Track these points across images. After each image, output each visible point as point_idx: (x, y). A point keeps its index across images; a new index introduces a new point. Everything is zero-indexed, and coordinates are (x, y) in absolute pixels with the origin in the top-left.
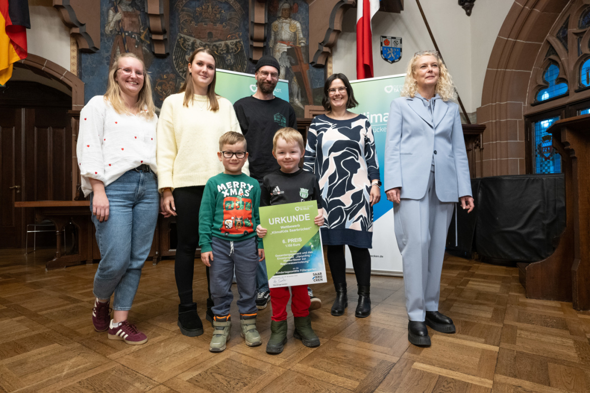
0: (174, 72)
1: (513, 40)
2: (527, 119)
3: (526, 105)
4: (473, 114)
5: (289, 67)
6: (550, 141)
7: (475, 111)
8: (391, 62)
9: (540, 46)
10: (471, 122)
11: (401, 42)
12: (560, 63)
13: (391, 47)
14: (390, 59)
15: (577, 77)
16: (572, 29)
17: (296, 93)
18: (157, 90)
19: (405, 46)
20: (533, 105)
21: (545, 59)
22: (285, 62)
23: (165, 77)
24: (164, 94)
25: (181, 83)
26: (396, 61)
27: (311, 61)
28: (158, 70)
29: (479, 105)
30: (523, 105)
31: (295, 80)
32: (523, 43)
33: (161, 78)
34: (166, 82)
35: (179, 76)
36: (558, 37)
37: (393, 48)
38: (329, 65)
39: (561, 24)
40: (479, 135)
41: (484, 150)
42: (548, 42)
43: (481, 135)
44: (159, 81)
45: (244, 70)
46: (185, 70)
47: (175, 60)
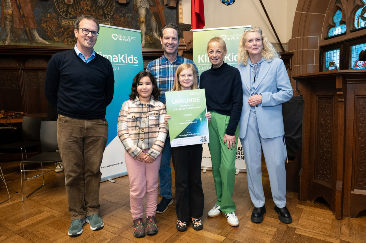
0: (56, 12)
2: (321, 49)
3: (321, 39)
4: (286, 44)
5: (148, 8)
6: (333, 66)
7: (288, 41)
8: (227, 4)
10: (285, 49)
12: (342, 9)
14: (226, 2)
15: (352, 21)
17: (155, 29)
18: (43, 26)
20: (325, 39)
21: (334, 6)
22: (145, 4)
23: (49, 16)
24: (49, 29)
25: (62, 21)
26: (230, 3)
27: (165, 3)
28: (42, 10)
29: (290, 38)
30: (319, 39)
31: (154, 19)
33: (46, 17)
34: (50, 20)
35: (61, 15)
38: (180, 7)
40: (289, 60)
41: (292, 71)
43: (290, 60)
44: (44, 19)
45: (113, 11)
46: (65, 10)
47: (56, 2)
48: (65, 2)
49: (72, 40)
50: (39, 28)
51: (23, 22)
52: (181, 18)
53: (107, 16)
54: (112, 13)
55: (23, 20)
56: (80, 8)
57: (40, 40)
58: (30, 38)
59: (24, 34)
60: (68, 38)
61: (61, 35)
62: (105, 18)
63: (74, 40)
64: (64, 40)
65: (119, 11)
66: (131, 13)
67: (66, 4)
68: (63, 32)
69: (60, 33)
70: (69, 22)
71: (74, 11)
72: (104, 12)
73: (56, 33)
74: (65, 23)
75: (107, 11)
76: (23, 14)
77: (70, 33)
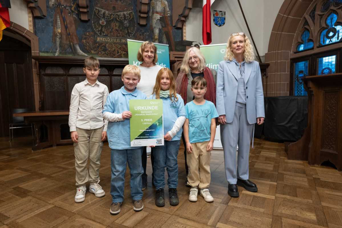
0: (93, 31)
1: (286, 16)
2: (291, 61)
3: (292, 53)
4: (263, 56)
5: (161, 28)
6: (302, 74)
8: (219, 26)
9: (300, 20)
10: (262, 61)
11: (225, 14)
12: (310, 30)
13: (219, 17)
14: (218, 24)
15: (318, 39)
16: (318, 12)
18: (83, 42)
19: (227, 17)
20: (295, 53)
21: (303, 27)
22: (159, 25)
23: (88, 34)
24: (88, 44)
25: (98, 38)
26: (222, 25)
27: (174, 25)
28: (83, 29)
29: (267, 52)
30: (290, 53)
31: (165, 36)
32: (291, 18)
33: (86, 35)
34: (88, 37)
35: (96, 34)
36: (310, 16)
37: (220, 18)
38: (184, 27)
39: (312, 8)
40: (266, 69)
41: (268, 78)
42: (305, 18)
44: (84, 36)
45: (135, 30)
46: (100, 30)
47: (93, 23)
48: (100, 24)
50: (81, 43)
51: (69, 38)
52: (185, 36)
53: (130, 34)
54: (134, 32)
55: (69, 37)
56: (111, 28)
57: (81, 53)
58: (74, 51)
59: (69, 48)
60: (102, 51)
61: (96, 49)
62: (129, 36)
64: (98, 53)
65: (139, 31)
66: (148, 32)
67: (101, 25)
68: (98, 47)
69: (95, 47)
70: (102, 39)
71: (106, 31)
72: (128, 31)
73: (93, 47)
74: (100, 40)
75: (131, 31)
76: (69, 33)
77: (103, 47)
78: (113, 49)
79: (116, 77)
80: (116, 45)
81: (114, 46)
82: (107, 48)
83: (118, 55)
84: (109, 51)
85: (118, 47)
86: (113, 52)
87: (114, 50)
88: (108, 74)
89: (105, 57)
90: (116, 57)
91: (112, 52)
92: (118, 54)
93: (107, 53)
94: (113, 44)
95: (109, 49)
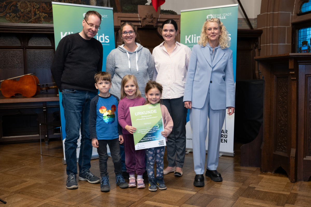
2: (293, 27)
3: (293, 15)
4: (255, 19)
6: (306, 46)
7: (256, 17)
10: (253, 26)
17: (106, 2)
20: (299, 15)
29: (259, 13)
30: (291, 15)
41: (261, 51)
43: (259, 38)
49: (15, 15)
60: (11, 13)
61: (3, 10)
63: (17, 15)
64: (6, 15)
68: (6, 6)
77: (13, 7)
78: (28, 9)
79: (32, 51)
80: (32, 4)
81: (29, 6)
82: (19, 8)
83: (35, 19)
84: (22, 13)
85: (35, 6)
86: (28, 14)
87: (29, 11)
88: (20, 45)
89: (16, 21)
90: (33, 21)
91: (26, 14)
92: (35, 17)
93: (19, 16)
94: (28, 2)
95: (22, 10)
